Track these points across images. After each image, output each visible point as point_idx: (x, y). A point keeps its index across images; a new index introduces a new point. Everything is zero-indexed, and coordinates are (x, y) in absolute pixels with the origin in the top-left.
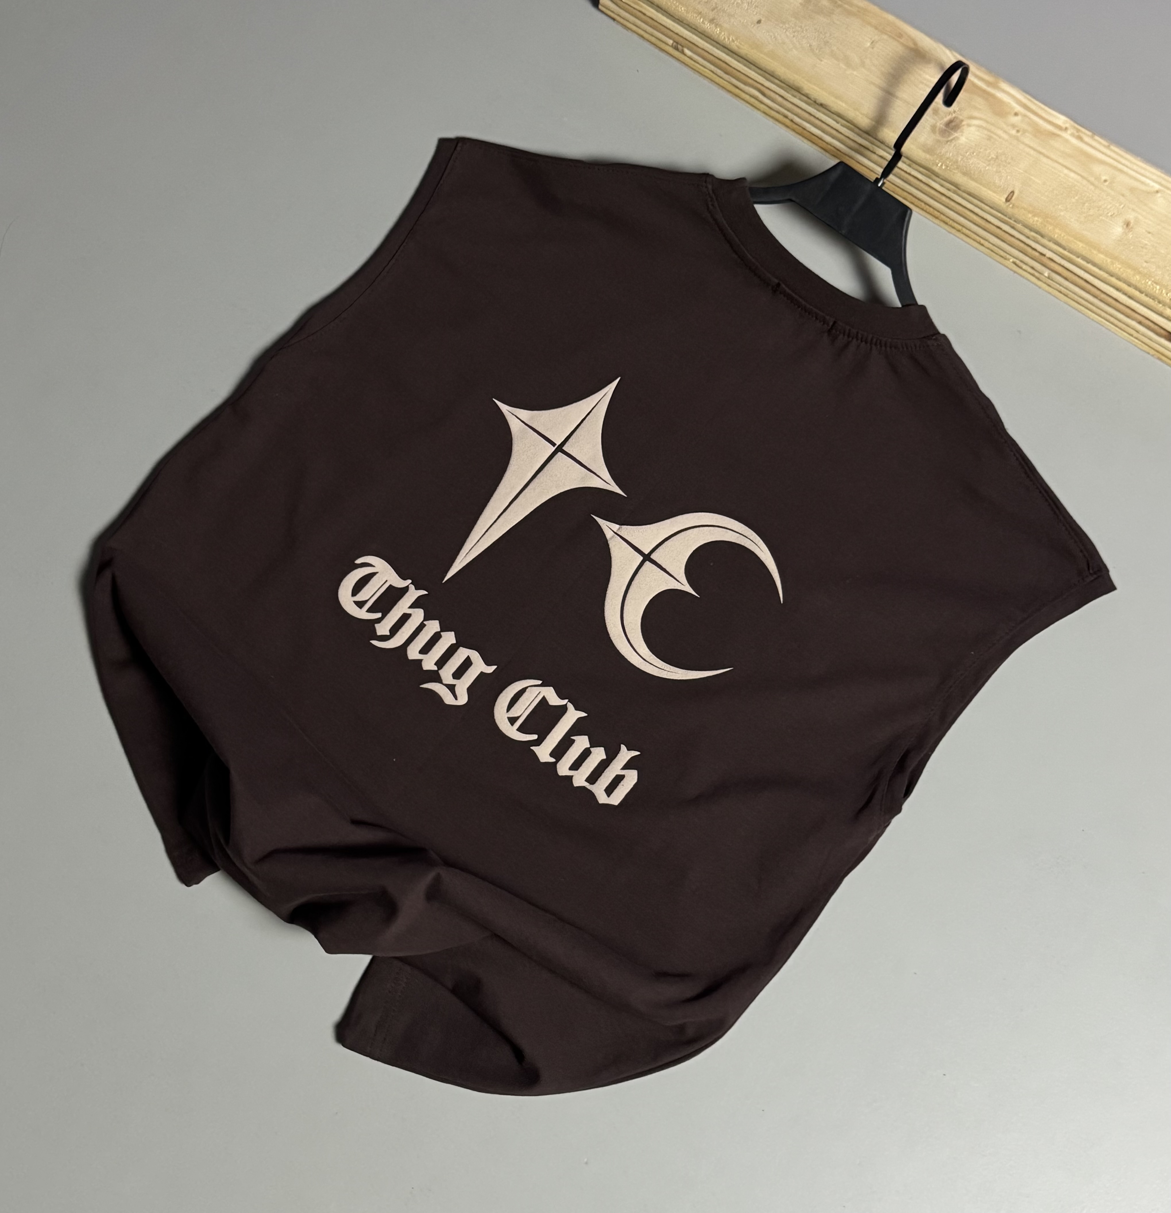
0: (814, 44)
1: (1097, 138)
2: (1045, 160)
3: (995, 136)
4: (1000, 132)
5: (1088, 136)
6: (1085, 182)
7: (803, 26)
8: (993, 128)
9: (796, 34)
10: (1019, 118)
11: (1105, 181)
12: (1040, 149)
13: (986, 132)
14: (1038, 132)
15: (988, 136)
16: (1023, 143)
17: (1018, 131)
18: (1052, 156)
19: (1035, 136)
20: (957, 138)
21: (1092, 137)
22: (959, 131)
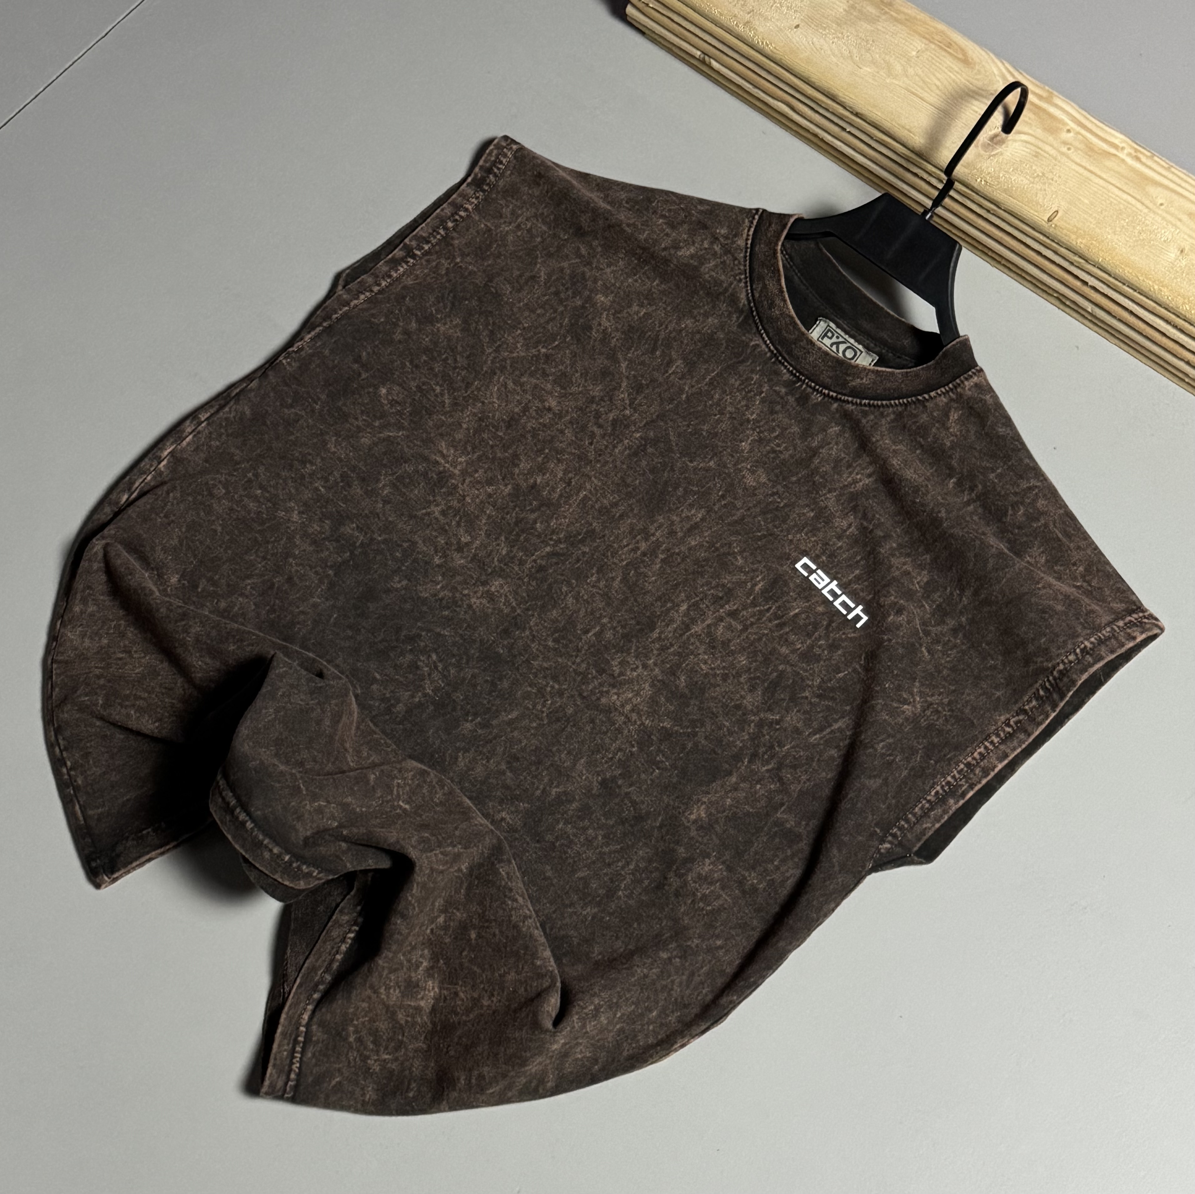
0: (855, 51)
1: (1156, 158)
2: (1097, 180)
3: (1042, 153)
4: (1048, 148)
5: (1147, 157)
6: (1139, 205)
7: (845, 32)
8: (1041, 144)
9: (836, 40)
10: (1071, 134)
11: (1162, 204)
12: (1092, 168)
13: (1033, 148)
14: (1090, 150)
15: (1036, 152)
16: (1073, 161)
17: (1069, 149)
18: (1104, 176)
19: (1086, 154)
20: (1002, 154)
21: (1151, 158)
22: (1003, 146)
